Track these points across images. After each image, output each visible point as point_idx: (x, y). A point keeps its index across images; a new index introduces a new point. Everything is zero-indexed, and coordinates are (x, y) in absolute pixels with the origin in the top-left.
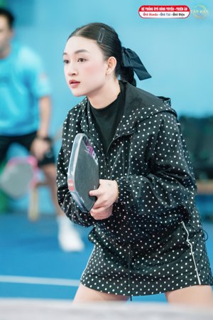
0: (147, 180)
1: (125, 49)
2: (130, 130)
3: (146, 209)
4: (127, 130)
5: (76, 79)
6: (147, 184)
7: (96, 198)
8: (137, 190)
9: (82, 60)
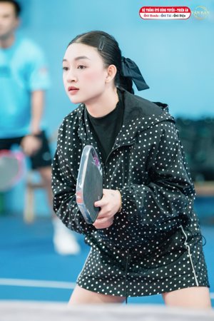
0: (149, 190)
1: (124, 59)
2: (130, 140)
3: (148, 219)
4: (127, 141)
5: (75, 85)
6: (150, 194)
7: (100, 209)
8: (140, 200)
9: (82, 67)
